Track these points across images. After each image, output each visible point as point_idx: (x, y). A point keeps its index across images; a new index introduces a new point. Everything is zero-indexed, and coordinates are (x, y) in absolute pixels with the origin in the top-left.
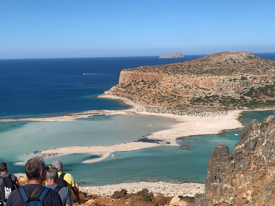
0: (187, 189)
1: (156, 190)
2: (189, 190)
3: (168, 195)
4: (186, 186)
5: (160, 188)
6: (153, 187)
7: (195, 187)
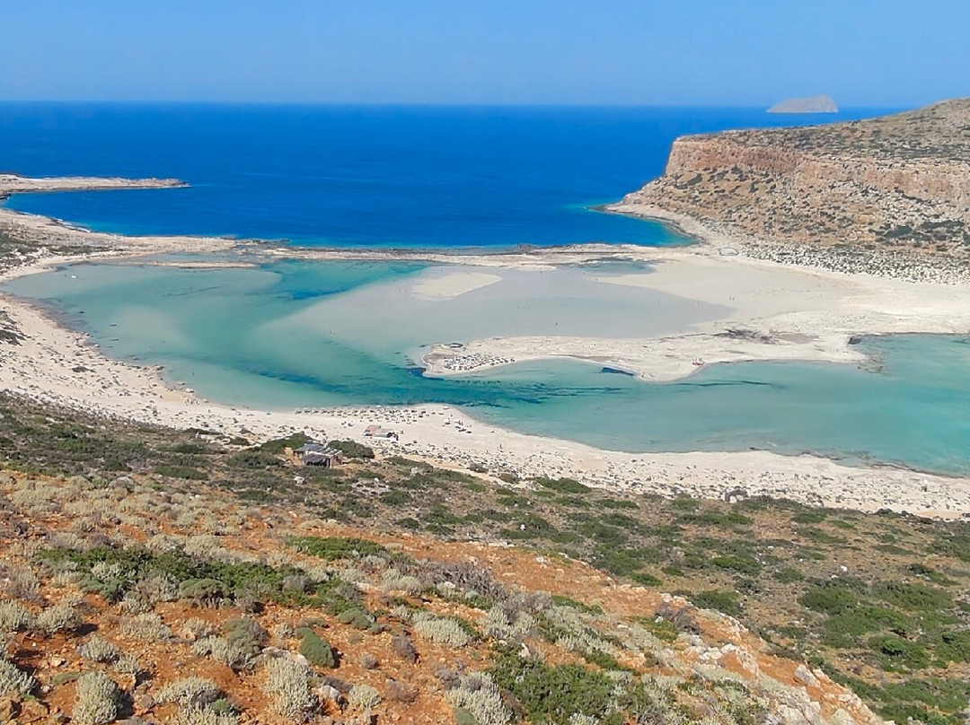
1: (799, 483)
2: (899, 493)
5: (809, 476)
6: (790, 471)
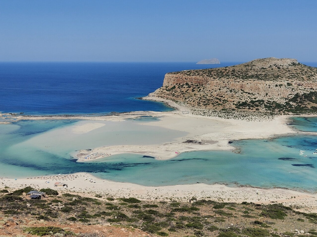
0: (247, 194)
1: (214, 194)
2: (249, 196)
3: (229, 199)
4: (245, 191)
5: (218, 192)
6: (211, 190)
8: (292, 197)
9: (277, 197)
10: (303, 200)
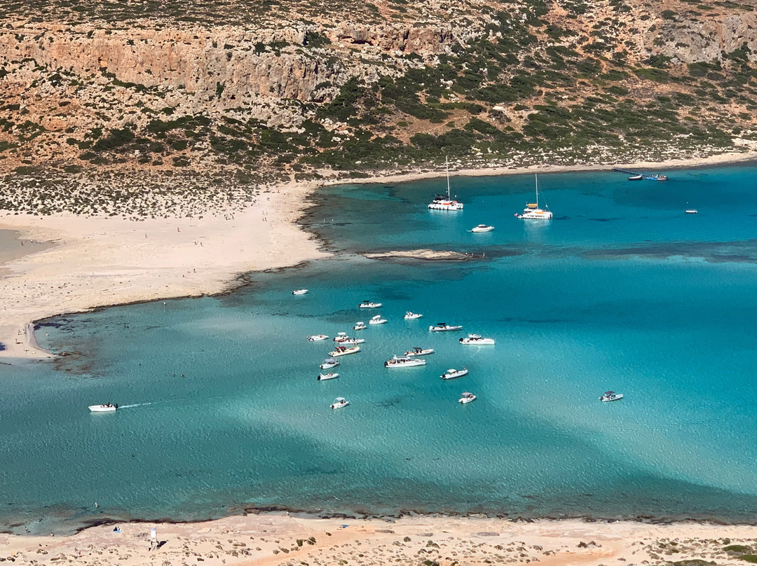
0: (106, 553)
4: (101, 540)
7: (142, 542)
8: (300, 543)
9: (239, 548)
10: (345, 549)
